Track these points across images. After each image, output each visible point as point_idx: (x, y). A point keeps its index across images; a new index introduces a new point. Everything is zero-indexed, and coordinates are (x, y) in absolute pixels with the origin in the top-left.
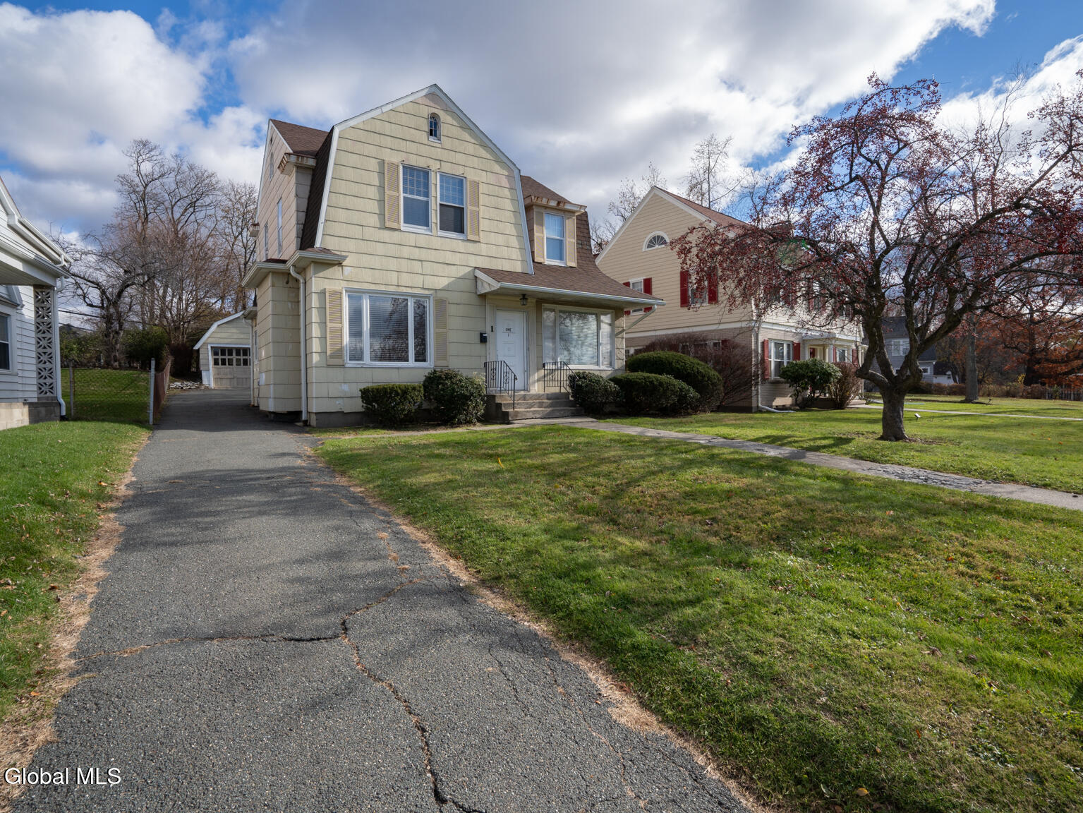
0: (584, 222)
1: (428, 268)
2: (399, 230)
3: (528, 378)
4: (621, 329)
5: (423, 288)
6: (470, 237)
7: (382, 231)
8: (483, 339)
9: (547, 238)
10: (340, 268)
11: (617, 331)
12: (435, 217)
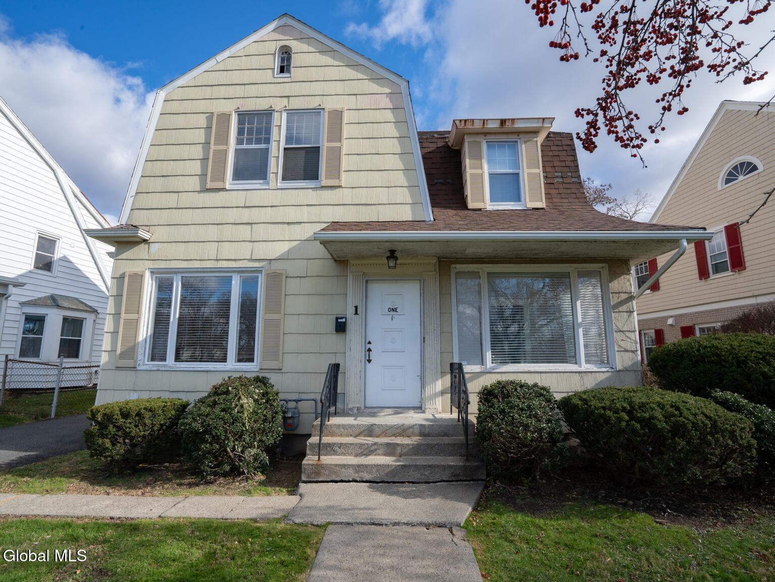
0: (568, 148)
1: (261, 232)
2: (224, 189)
3: (423, 386)
4: (624, 296)
5: (251, 260)
6: (324, 182)
7: (202, 195)
8: (341, 327)
9: (491, 175)
10: (147, 246)
11: (614, 300)
12: (276, 165)
